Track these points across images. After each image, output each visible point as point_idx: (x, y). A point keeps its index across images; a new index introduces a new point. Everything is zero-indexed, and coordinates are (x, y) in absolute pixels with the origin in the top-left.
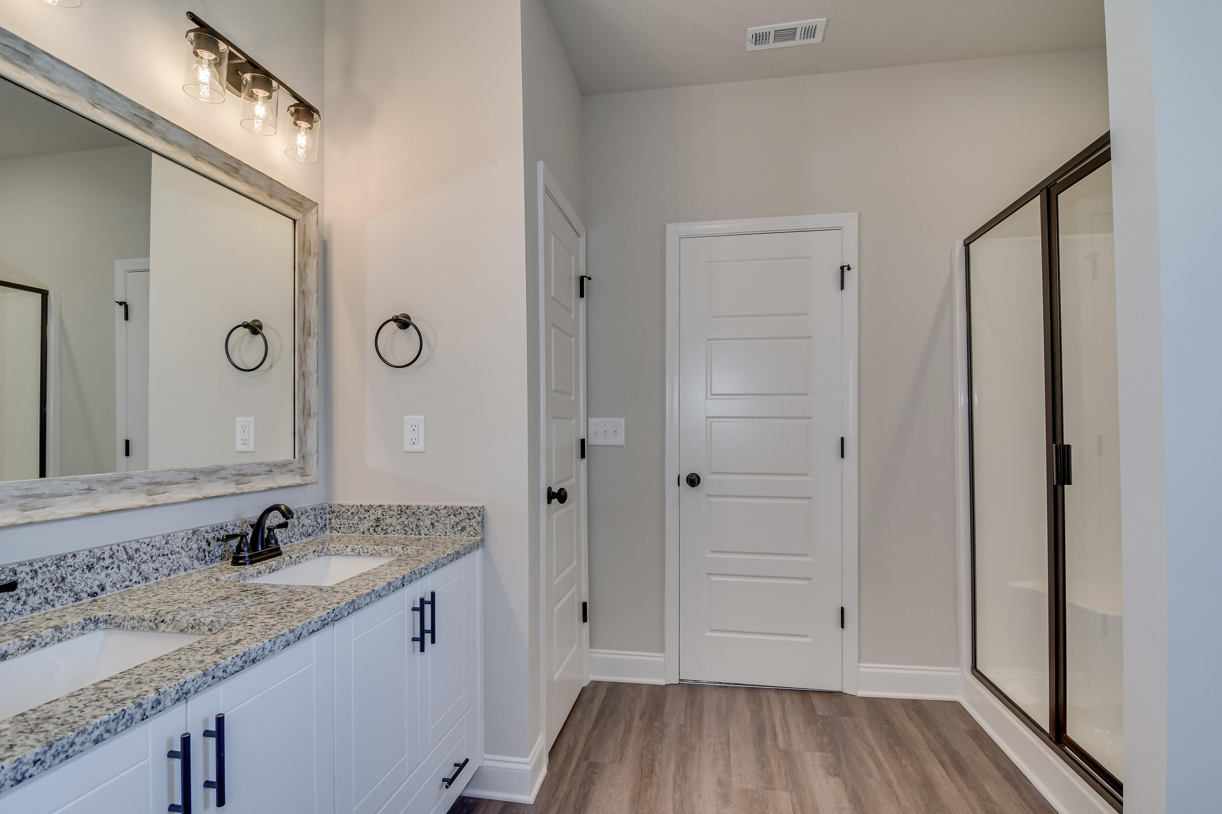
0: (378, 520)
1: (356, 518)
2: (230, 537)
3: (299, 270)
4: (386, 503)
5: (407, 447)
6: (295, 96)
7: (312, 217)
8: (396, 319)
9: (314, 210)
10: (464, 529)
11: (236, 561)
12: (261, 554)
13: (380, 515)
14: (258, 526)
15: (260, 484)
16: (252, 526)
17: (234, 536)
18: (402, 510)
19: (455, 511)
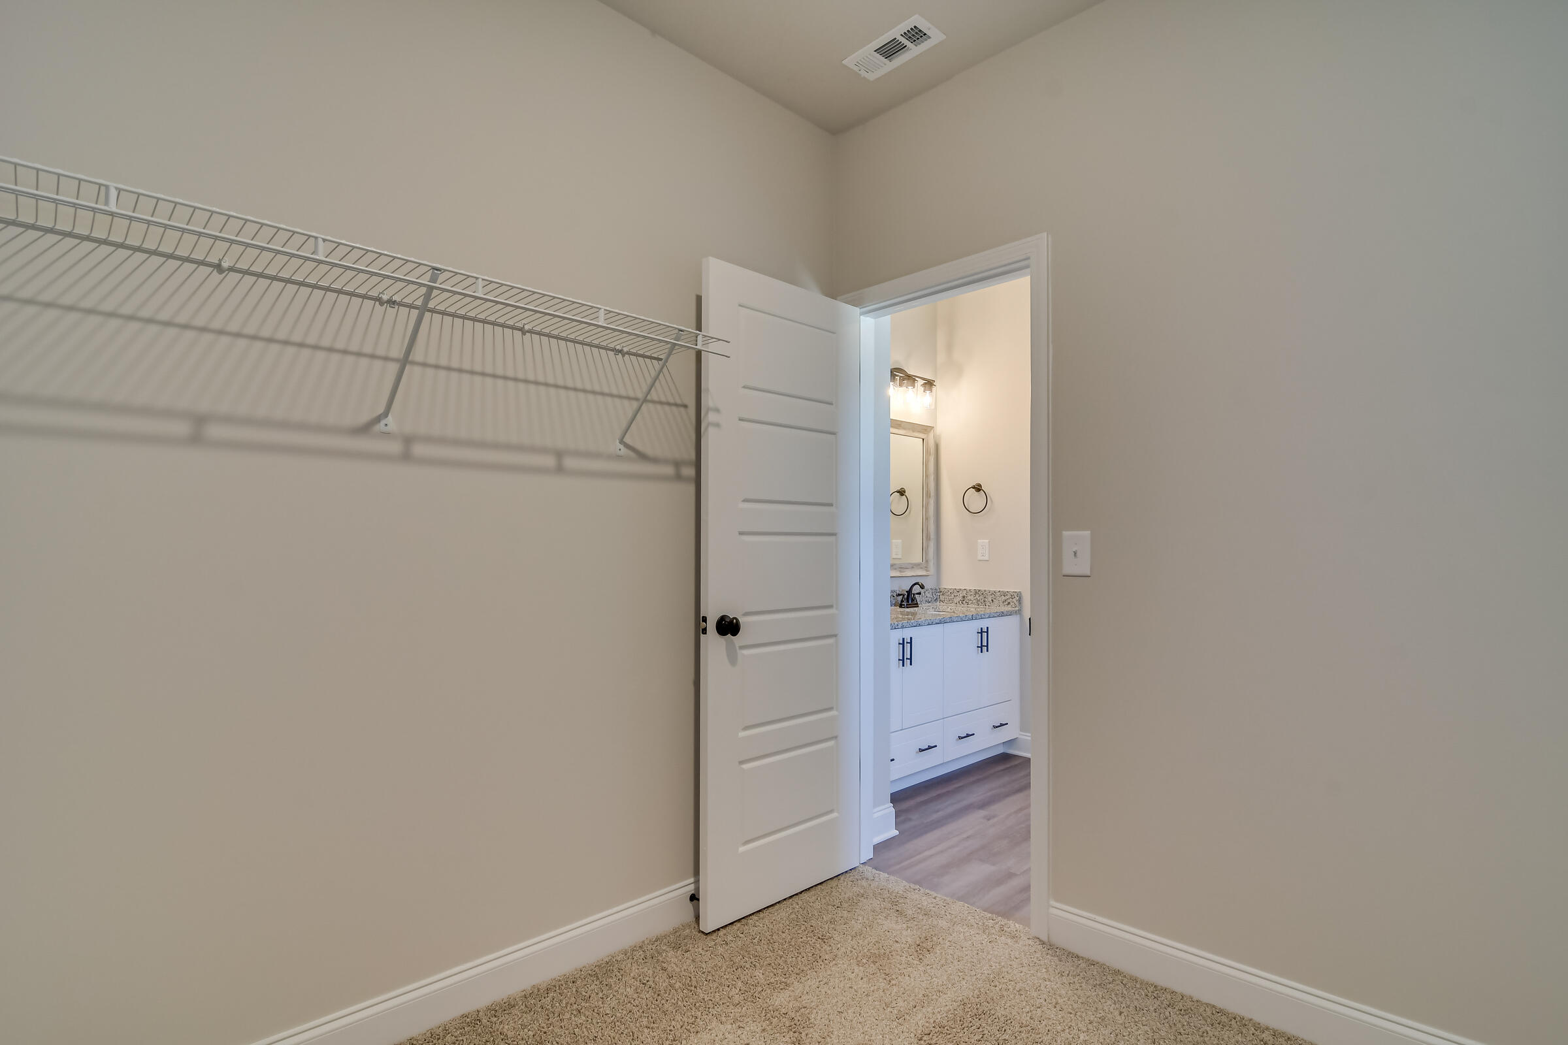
0: (964, 597)
1: (953, 595)
2: (899, 595)
3: (926, 464)
4: (968, 588)
5: (980, 557)
6: (924, 379)
7: (931, 435)
8: (974, 487)
9: (932, 431)
10: (1009, 603)
11: (901, 606)
12: (910, 604)
13: (965, 595)
14: (909, 592)
15: (909, 573)
16: (907, 592)
17: (901, 595)
18: (977, 592)
19: (1005, 594)
